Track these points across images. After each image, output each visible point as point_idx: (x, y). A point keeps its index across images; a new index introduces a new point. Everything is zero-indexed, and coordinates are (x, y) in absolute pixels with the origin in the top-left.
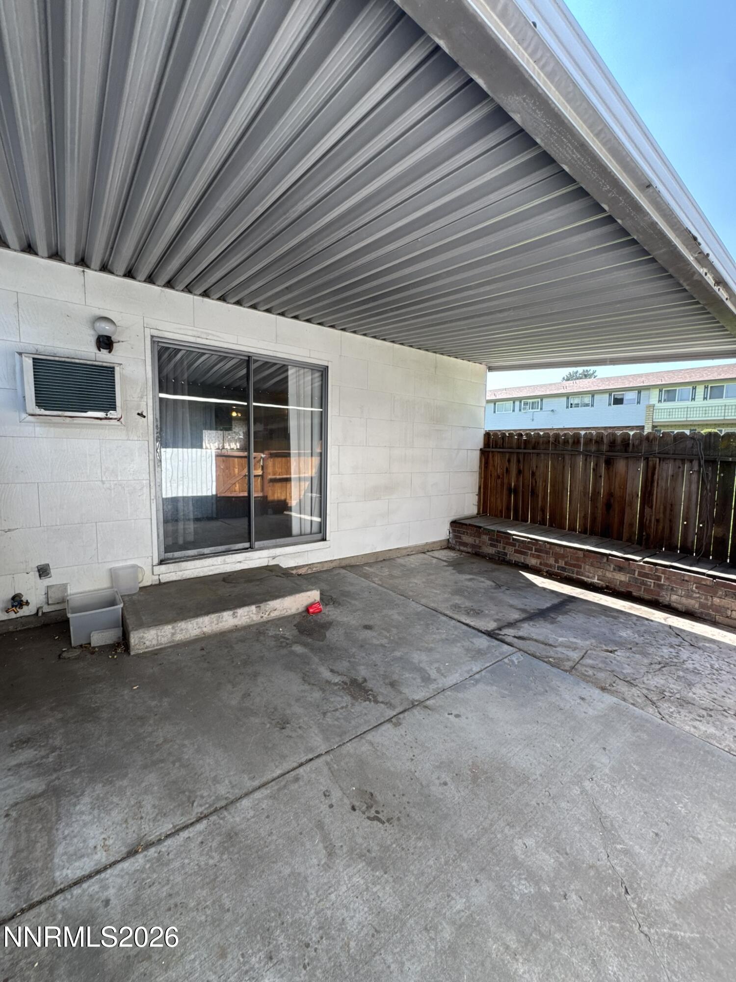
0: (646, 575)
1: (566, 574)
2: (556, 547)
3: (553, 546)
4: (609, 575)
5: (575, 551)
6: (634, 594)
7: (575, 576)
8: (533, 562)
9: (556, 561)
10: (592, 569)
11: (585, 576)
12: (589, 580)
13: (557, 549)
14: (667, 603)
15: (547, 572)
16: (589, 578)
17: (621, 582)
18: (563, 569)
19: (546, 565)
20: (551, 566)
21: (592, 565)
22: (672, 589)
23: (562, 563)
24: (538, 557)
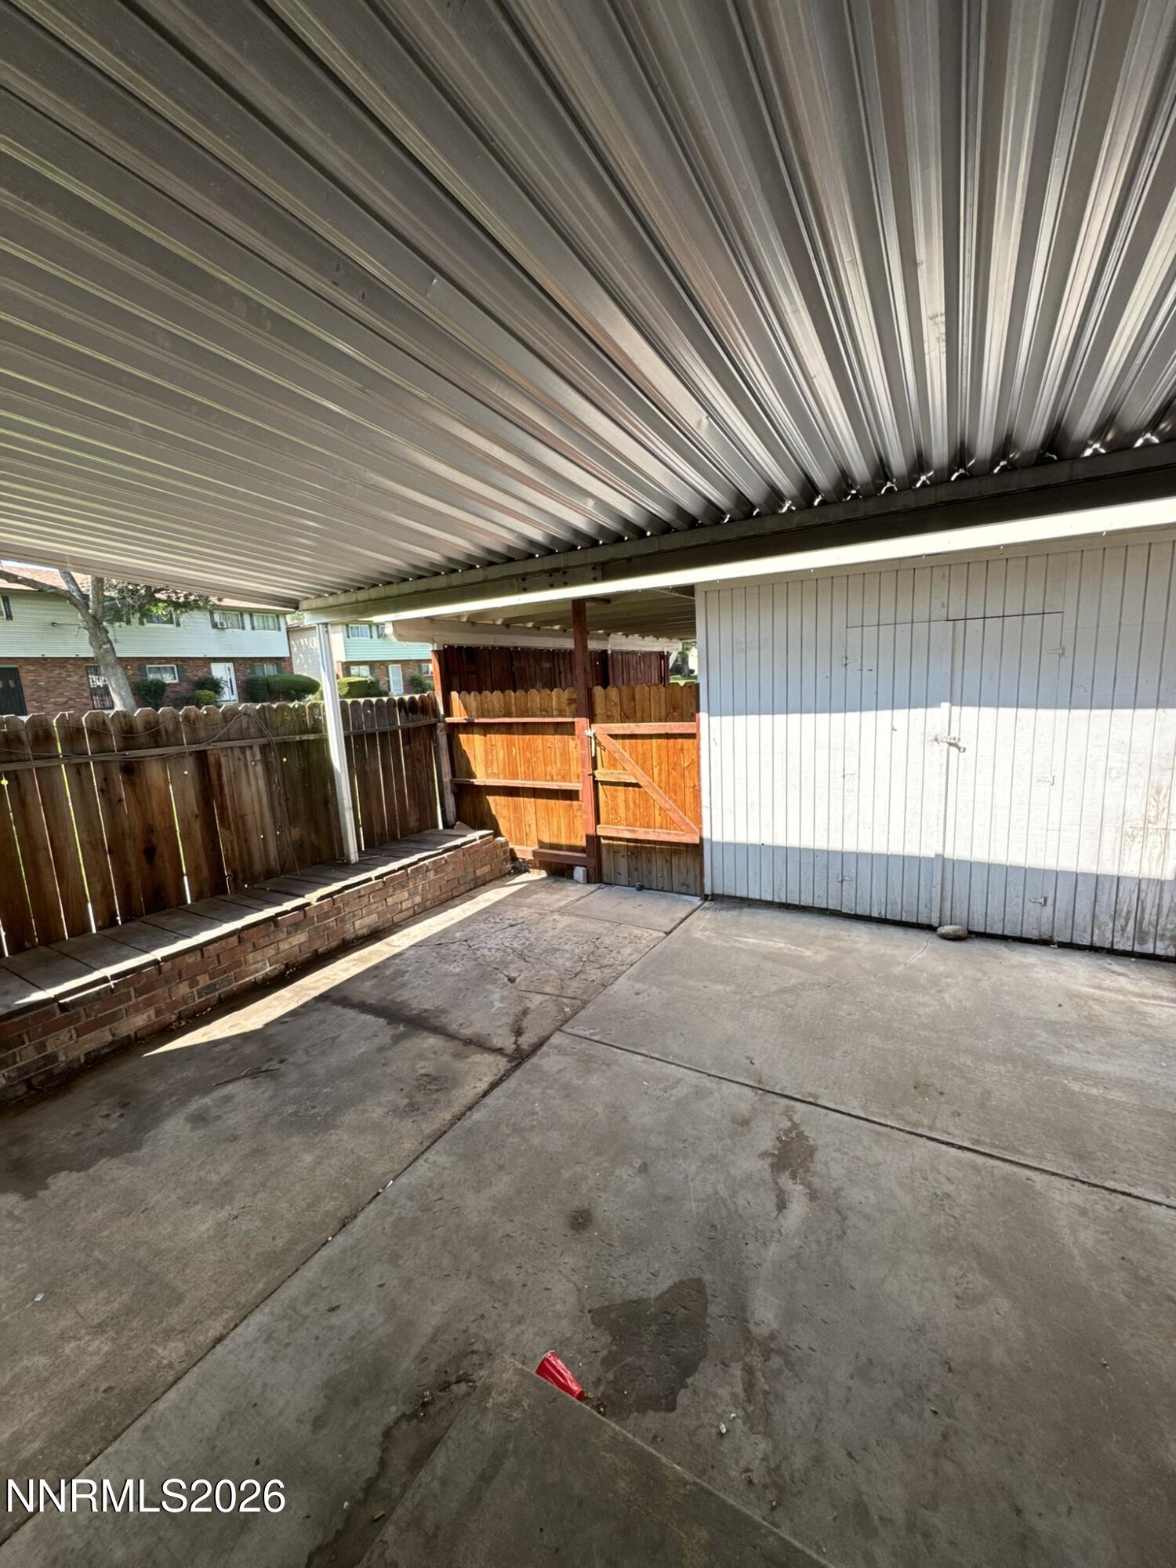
0: (326, 916)
1: (217, 993)
2: (187, 957)
3: (178, 960)
4: (284, 946)
5: (223, 943)
6: (320, 950)
7: (234, 986)
8: (140, 1020)
9: (193, 983)
10: (258, 955)
11: (252, 974)
12: (259, 975)
13: (190, 959)
14: (353, 936)
15: (180, 1018)
16: (257, 972)
17: (300, 945)
18: (210, 988)
19: (173, 1005)
20: (184, 1000)
21: (255, 948)
22: (354, 916)
23: (204, 980)
24: (148, 1003)
